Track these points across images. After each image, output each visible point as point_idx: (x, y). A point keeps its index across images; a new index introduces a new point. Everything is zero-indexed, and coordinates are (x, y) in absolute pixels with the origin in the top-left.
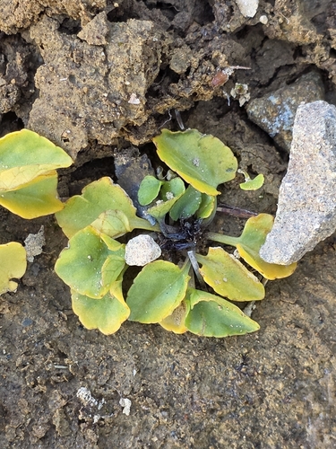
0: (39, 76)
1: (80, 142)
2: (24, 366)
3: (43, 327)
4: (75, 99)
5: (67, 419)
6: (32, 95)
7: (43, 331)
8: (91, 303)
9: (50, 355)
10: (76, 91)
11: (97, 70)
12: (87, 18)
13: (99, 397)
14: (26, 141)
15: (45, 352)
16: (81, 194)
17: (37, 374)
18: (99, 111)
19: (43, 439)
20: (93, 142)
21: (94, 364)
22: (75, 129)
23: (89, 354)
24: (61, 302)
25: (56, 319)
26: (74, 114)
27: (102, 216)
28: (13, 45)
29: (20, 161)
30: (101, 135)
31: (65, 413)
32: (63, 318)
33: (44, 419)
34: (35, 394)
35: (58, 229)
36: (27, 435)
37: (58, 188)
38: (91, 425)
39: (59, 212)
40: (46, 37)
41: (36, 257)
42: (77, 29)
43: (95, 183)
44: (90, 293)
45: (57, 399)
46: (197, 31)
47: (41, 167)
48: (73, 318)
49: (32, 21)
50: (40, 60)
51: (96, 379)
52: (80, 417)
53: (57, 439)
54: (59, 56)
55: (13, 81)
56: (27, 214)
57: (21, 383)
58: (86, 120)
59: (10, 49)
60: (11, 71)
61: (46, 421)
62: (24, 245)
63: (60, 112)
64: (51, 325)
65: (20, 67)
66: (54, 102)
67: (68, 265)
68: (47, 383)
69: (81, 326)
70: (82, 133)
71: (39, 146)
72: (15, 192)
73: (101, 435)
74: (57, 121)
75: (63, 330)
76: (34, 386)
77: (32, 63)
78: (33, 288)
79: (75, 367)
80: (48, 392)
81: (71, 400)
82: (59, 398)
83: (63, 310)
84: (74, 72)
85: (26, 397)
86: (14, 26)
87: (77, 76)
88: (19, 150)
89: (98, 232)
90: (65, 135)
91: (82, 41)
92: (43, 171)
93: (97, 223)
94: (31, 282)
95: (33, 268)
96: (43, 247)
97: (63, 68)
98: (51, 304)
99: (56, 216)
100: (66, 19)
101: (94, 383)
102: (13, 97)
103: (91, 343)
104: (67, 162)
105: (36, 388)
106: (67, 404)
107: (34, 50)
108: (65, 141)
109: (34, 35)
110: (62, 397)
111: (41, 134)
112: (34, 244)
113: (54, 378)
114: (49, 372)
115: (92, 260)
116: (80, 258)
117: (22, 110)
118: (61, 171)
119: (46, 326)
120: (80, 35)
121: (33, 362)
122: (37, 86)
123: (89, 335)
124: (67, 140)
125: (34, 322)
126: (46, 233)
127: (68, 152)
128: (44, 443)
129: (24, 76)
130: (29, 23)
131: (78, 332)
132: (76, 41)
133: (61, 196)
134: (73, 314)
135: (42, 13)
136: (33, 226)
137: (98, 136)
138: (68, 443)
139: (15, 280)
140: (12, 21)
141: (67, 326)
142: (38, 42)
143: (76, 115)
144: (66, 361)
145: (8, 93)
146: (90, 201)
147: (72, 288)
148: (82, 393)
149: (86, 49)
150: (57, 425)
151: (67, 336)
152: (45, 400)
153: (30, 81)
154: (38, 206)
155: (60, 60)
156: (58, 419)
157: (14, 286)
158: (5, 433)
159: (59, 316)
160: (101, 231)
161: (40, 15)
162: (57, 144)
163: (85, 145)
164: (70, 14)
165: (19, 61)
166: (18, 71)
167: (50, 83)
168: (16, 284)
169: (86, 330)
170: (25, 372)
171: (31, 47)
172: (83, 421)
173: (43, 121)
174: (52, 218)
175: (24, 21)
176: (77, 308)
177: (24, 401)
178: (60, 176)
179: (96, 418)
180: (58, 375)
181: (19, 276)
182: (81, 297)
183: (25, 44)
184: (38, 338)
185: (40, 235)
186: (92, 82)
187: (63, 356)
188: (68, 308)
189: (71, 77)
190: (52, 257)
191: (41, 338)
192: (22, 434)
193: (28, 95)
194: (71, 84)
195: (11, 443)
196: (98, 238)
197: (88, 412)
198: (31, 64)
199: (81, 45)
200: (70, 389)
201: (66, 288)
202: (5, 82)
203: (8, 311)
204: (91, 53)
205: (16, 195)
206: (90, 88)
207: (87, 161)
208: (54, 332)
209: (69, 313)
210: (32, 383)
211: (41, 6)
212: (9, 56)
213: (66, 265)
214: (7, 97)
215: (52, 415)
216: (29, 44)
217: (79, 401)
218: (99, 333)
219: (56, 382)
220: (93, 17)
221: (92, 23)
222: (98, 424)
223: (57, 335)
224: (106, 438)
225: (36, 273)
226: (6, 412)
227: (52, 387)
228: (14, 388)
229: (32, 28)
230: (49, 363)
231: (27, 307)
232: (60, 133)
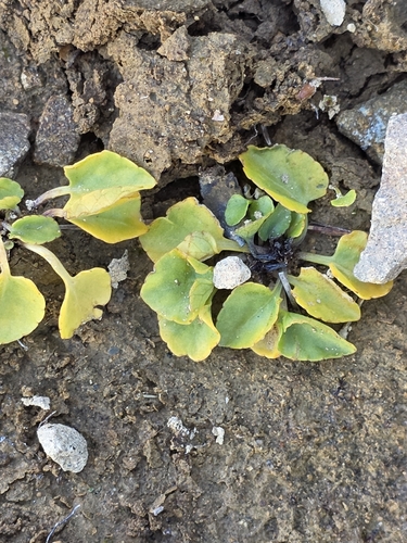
0: (118, 95)
1: (163, 163)
2: (112, 396)
3: (129, 355)
4: (157, 118)
5: (158, 450)
6: (112, 113)
7: (130, 360)
8: (179, 329)
9: (139, 384)
10: (157, 109)
11: (178, 87)
12: (166, 33)
13: (191, 427)
14: (107, 162)
15: (133, 381)
16: (165, 216)
17: (125, 404)
18: (182, 129)
19: (134, 471)
20: (176, 162)
21: (185, 392)
22: (157, 148)
23: (179, 382)
24: (148, 329)
25: (144, 347)
26: (157, 133)
27: (188, 238)
28: (89, 62)
29: (102, 184)
30: (185, 154)
31: (156, 444)
32: (151, 346)
33: (134, 450)
34: (124, 425)
35: (142, 253)
36: (117, 467)
37: (142, 210)
38: (183, 456)
39: (143, 236)
40: (124, 53)
41: (121, 283)
42: (156, 45)
43: (180, 204)
44: (178, 319)
45: (147, 430)
46: (281, 41)
47: (123, 189)
48: (160, 346)
49: (109, 37)
50: (119, 77)
51: (187, 408)
52: (172, 447)
53: (148, 471)
54: (139, 73)
55: (91, 100)
56: (111, 239)
57: (109, 413)
58: (169, 139)
59: (86, 67)
60: (88, 90)
61: (137, 452)
62: (108, 270)
63: (141, 131)
64: (139, 353)
65: (98, 85)
66: (135, 121)
67: (154, 291)
68: (137, 413)
69: (170, 354)
70: (164, 152)
71: (121, 167)
72: (97, 216)
73: (194, 466)
74: (139, 141)
75: (151, 358)
76: (123, 417)
77: (111, 81)
78: (118, 315)
79: (165, 395)
80: (138, 422)
81: (162, 431)
82: (149, 428)
83: (150, 338)
84: (155, 90)
85: (115, 428)
86: (91, 43)
87: (158, 93)
88: (100, 172)
89: (184, 255)
90: (147, 155)
91: (162, 57)
92: (126, 194)
93: (183, 245)
94: (116, 309)
95: (118, 294)
96: (128, 273)
97: (143, 86)
98: (137, 331)
99: (141, 240)
100: (145, 34)
101: (185, 413)
102: (92, 116)
103: (181, 370)
104: (150, 183)
105: (125, 419)
106: (158, 435)
107: (112, 67)
108: (148, 161)
109: (111, 51)
110: (153, 428)
111: (122, 155)
112: (118, 269)
113: (143, 408)
114: (138, 401)
115: (179, 284)
116: (166, 282)
117: (101, 130)
118: (144, 193)
119: (134, 354)
120: (160, 50)
121: (121, 392)
122: (117, 105)
123: (179, 363)
124: (150, 161)
125: (121, 351)
126: (130, 258)
127: (151, 172)
128: (135, 476)
129: (103, 95)
130: (106, 40)
131: (167, 359)
132: (156, 57)
133: (144, 218)
134: (161, 341)
135: (120, 29)
136: (117, 250)
137: (181, 155)
138: (160, 475)
139: (99, 307)
140: (89, 37)
141: (156, 353)
142: (116, 59)
143: (158, 134)
144: (156, 389)
145: (87, 112)
146: (175, 222)
147: (159, 314)
148: (173, 423)
149: (167, 66)
150: (149, 456)
151: (156, 364)
152: (135, 431)
153: (109, 100)
154: (122, 229)
155: (140, 77)
156: (149, 450)
157: (99, 314)
158: (94, 466)
159: (147, 343)
160: (188, 253)
161: (117, 31)
162: (139, 165)
163: (168, 165)
164: (148, 29)
165: (96, 79)
166: (96, 89)
167: (130, 102)
168: (101, 312)
169: (175, 357)
170: (113, 402)
171: (109, 63)
172: (175, 451)
173: (124, 141)
174: (136, 241)
175: (101, 38)
176: (165, 334)
177: (112, 432)
178: (143, 198)
179: (188, 449)
180: (147, 405)
181: (103, 302)
182: (170, 323)
183: (102, 60)
184: (126, 367)
185: (124, 260)
186: (173, 99)
187: (152, 385)
188: (156, 335)
189: (152, 95)
190: (138, 282)
191: (128, 367)
192: (112, 466)
193: (106, 114)
194: (152, 102)
195: (101, 476)
196: (185, 261)
197: (180, 443)
198: (109, 81)
199: (161, 61)
200: (160, 419)
201: (153, 314)
202: (82, 101)
203: (93, 339)
204: (172, 69)
205: (97, 218)
206: (172, 105)
207: (171, 181)
208: (142, 360)
209: (157, 340)
210: (121, 414)
211: (119, 22)
212: (86, 74)
213: (152, 290)
214: (86, 116)
215: (142, 446)
216: (107, 61)
217: (170, 430)
218: (189, 360)
219: (145, 412)
220: (172, 32)
221: (172, 38)
222: (191, 454)
223: (145, 363)
224: (199, 469)
225: (121, 300)
226: (95, 444)
227: (142, 417)
228: (102, 419)
229: (110, 45)
230: (137, 392)
231: (113, 334)
232: (142, 153)
